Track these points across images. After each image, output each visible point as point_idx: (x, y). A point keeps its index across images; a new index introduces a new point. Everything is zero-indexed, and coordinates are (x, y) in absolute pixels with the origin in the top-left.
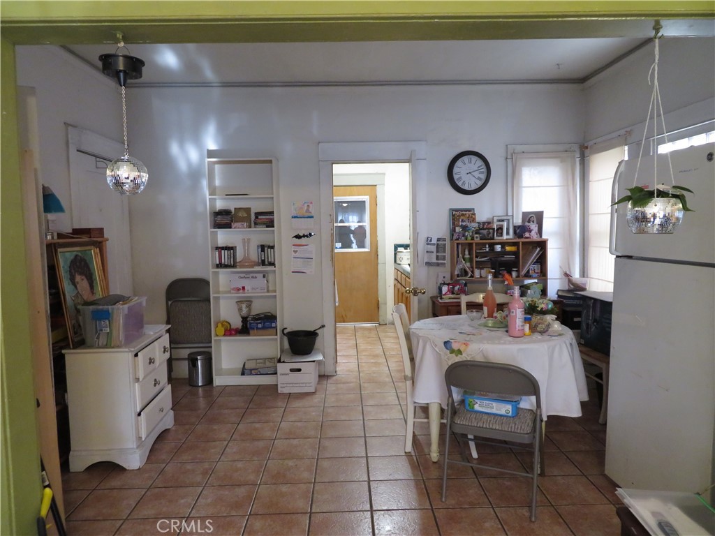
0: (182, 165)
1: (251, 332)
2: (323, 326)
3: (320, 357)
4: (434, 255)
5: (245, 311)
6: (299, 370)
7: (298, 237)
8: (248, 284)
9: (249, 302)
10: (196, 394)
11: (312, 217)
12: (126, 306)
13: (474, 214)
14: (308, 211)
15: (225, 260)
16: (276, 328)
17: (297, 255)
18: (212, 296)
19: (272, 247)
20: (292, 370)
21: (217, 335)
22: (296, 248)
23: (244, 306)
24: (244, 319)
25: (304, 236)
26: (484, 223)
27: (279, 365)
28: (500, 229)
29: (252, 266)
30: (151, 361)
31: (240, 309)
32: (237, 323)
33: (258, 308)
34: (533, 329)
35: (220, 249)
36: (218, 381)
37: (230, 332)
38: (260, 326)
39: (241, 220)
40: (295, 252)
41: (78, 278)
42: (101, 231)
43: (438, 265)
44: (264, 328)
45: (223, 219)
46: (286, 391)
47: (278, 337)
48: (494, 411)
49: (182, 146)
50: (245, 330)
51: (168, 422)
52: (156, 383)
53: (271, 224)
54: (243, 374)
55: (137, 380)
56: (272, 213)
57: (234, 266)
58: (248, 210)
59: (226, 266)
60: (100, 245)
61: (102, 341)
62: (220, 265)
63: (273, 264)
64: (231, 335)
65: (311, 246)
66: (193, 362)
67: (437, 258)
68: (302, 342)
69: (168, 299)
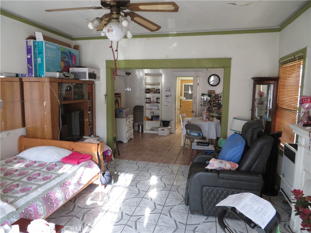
0: (139, 77)
1: (153, 120)
2: (172, 120)
3: (170, 127)
4: (203, 103)
5: (152, 115)
6: (164, 130)
7: (167, 96)
8: (153, 108)
9: (153, 113)
10: (140, 134)
11: (170, 91)
12: (125, 110)
13: (215, 92)
14: (169, 89)
15: (148, 101)
16: (159, 119)
17: (166, 101)
18: (144, 110)
19: (159, 99)
20: (162, 130)
21: (145, 120)
22: (166, 99)
23: (152, 113)
24: (152, 117)
25: (168, 96)
26: (217, 95)
27: (159, 128)
28: (221, 96)
29: (154, 103)
30: (130, 122)
31: (151, 114)
32: (150, 117)
33: (155, 114)
34: (209, 120)
35: (147, 98)
36: (145, 132)
37: (148, 119)
38: (155, 118)
39: (152, 91)
40: (166, 100)
41: (116, 104)
42: (120, 94)
43: (204, 105)
44: (156, 119)
45: (148, 91)
46: (160, 135)
47: (160, 122)
48: (194, 135)
49: (139, 72)
50: (152, 120)
51: (132, 137)
52: (130, 127)
53: (159, 93)
54: (150, 130)
55: (127, 125)
56: (160, 90)
57: (150, 103)
58: (154, 89)
59: (148, 103)
60: (120, 97)
61: (121, 117)
62: (147, 103)
63: (159, 103)
64: (148, 120)
65: (170, 99)
66: (139, 126)
67: (204, 104)
68: (166, 124)
69: (134, 111)
